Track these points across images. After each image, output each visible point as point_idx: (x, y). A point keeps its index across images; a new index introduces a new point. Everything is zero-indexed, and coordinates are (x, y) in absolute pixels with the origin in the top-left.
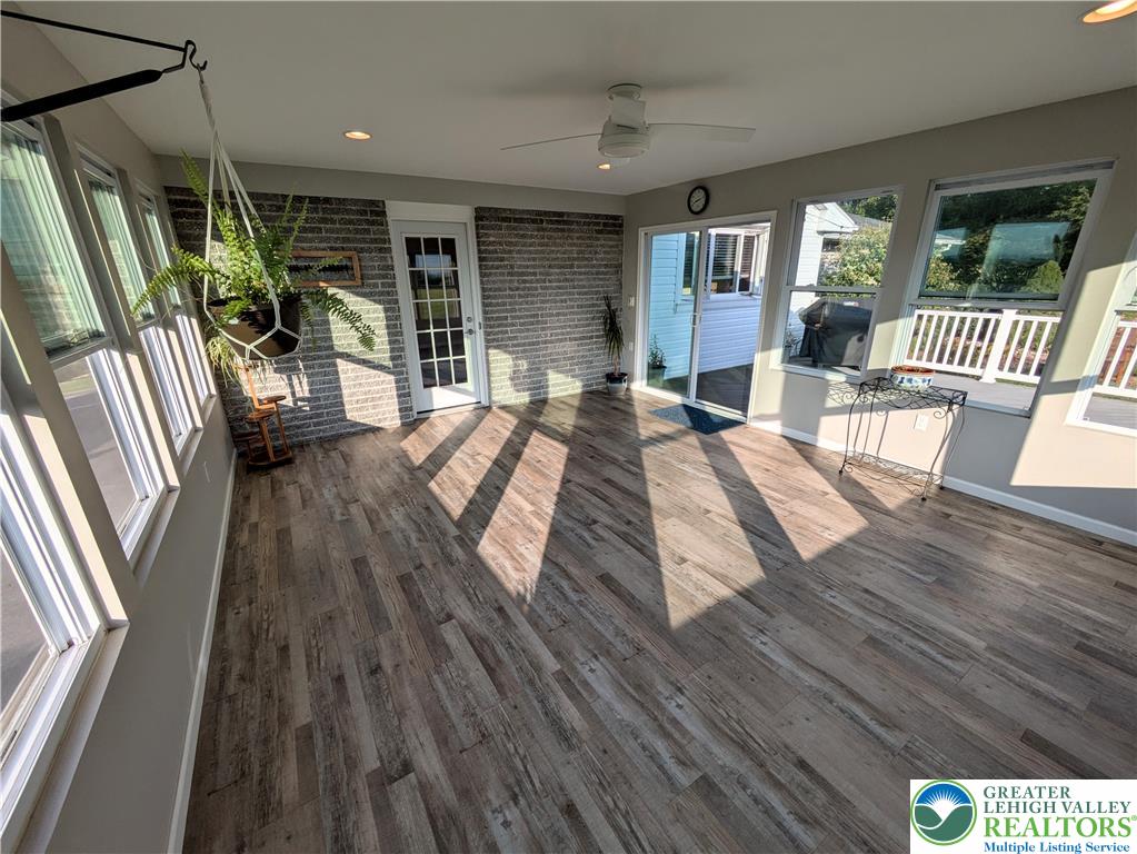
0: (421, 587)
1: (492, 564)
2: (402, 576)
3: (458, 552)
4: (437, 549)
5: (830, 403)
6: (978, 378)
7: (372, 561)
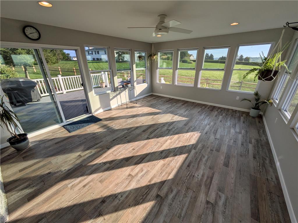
0: (216, 146)
1: (197, 139)
2: (218, 152)
3: (200, 146)
4: (203, 151)
5: (111, 98)
6: (62, 93)
7: (222, 162)
